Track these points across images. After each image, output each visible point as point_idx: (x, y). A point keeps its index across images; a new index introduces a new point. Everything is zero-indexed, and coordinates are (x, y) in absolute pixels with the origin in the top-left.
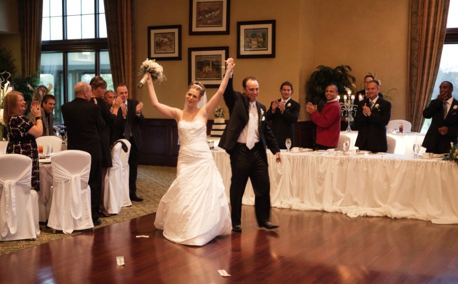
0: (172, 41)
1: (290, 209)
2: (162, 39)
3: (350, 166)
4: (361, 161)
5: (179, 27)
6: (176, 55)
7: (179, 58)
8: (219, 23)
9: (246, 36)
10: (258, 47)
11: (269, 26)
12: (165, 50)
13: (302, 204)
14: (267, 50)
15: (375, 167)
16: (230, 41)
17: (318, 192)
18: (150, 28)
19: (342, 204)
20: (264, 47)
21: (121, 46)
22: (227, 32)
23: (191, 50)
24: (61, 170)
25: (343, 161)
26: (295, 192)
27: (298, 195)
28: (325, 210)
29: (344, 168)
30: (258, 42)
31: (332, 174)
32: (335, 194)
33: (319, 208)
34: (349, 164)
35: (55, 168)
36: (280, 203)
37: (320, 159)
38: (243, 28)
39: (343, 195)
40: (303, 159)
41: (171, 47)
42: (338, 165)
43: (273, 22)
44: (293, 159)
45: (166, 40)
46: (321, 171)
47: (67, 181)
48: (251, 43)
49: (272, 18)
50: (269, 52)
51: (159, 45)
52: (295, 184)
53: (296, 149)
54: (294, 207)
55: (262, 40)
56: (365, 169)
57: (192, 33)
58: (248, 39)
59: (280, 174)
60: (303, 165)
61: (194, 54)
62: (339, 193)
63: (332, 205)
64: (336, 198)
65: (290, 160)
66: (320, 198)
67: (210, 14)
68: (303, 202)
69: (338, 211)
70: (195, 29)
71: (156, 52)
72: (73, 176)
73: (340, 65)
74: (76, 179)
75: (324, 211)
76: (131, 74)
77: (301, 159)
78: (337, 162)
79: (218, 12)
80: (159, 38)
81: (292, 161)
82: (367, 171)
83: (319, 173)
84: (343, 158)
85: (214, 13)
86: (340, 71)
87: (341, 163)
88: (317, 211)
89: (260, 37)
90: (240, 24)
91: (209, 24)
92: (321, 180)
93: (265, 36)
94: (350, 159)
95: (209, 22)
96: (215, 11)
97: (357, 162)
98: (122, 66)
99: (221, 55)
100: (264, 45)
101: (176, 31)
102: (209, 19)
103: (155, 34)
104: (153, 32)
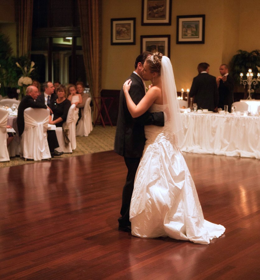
0: (128, 30)
1: (192, 153)
2: (121, 28)
3: (233, 123)
4: (241, 119)
5: (134, 19)
6: (131, 41)
7: (133, 43)
8: (163, 17)
9: (183, 27)
10: (192, 35)
11: (200, 19)
12: (123, 37)
13: (201, 150)
14: (198, 38)
15: (250, 124)
16: (171, 30)
17: (211, 141)
18: (112, 20)
19: (227, 149)
20: (196, 35)
21: (90, 34)
22: (169, 24)
23: (142, 37)
24: (30, 119)
25: (229, 119)
26: (196, 141)
27: (199, 143)
28: (215, 153)
29: (229, 124)
30: (192, 32)
31: (221, 129)
32: (222, 143)
33: (211, 152)
34: (233, 122)
35: (26, 118)
36: (186, 149)
37: (213, 117)
38: (181, 20)
39: (228, 143)
40: (202, 118)
41: (128, 35)
42: (225, 122)
43: (203, 16)
44: (196, 118)
45: (124, 29)
46: (214, 126)
47: (34, 127)
48: (187, 32)
49: (202, 13)
50: (200, 39)
51: (119, 33)
52: (196, 135)
53: (199, 111)
54: (195, 151)
55: (195, 30)
56: (244, 125)
57: (143, 24)
58: (184, 29)
59: (187, 128)
60: (202, 122)
61: (145, 40)
62: (226, 142)
63: (220, 150)
64: (223, 145)
65: (193, 119)
66: (212, 145)
67: (157, 10)
68: (201, 149)
69: (224, 154)
70: (146, 21)
71: (117, 38)
72: (39, 124)
73: (254, 49)
74: (40, 125)
75: (214, 155)
76: (98, 55)
77: (201, 118)
78: (225, 120)
79: (163, 8)
80: (119, 28)
81: (195, 119)
82: (245, 126)
83: (212, 128)
84: (229, 117)
85: (160, 9)
86: (256, 55)
87: (228, 121)
88: (210, 154)
89: (193, 27)
90: (179, 17)
91: (156, 17)
92: (214, 132)
93: (197, 27)
94: (233, 117)
95: (156, 15)
96: (161, 7)
97: (238, 120)
98: (91, 49)
99: (164, 41)
100: (196, 34)
101: (131, 22)
102: (157, 14)
103: (116, 24)
104: (115, 23)
